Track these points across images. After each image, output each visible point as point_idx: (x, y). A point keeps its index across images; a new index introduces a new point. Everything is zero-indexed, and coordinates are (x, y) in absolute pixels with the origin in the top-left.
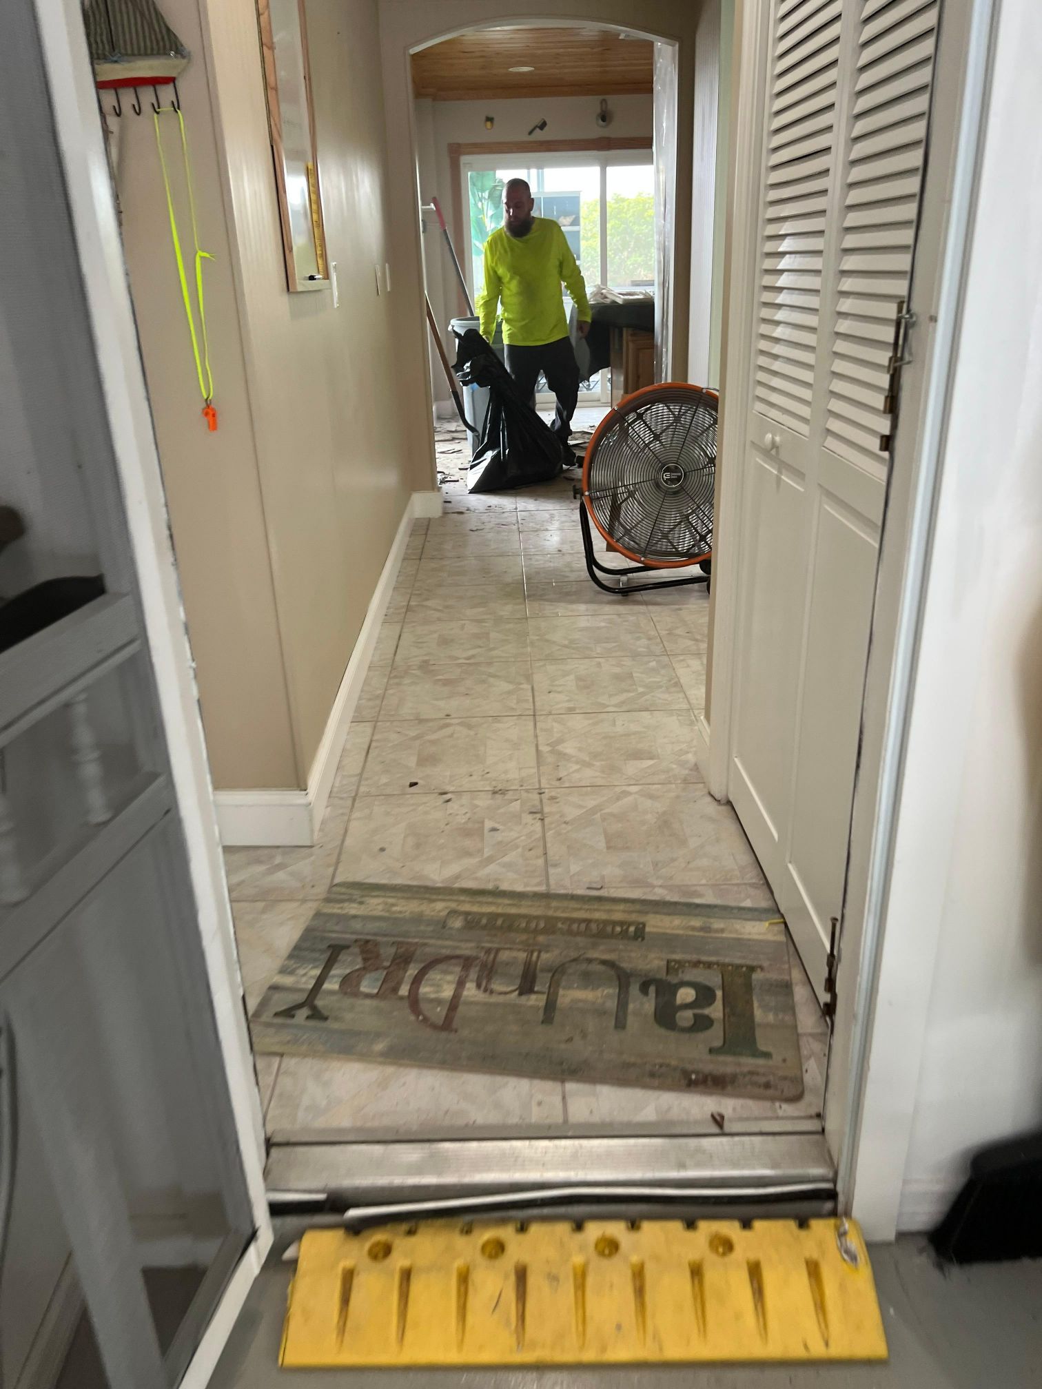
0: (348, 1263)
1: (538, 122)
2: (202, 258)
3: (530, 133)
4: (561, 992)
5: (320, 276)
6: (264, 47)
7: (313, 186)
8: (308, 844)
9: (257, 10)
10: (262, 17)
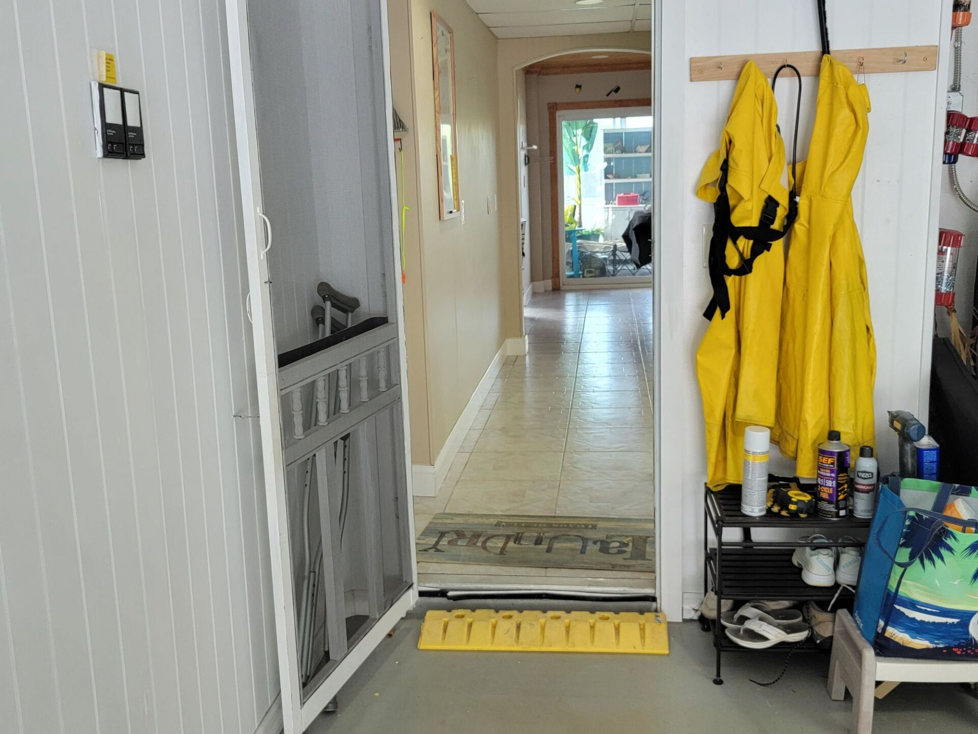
0: (446, 619)
1: (614, 87)
2: (406, 210)
3: (608, 95)
4: (555, 544)
5: (455, 211)
6: (437, 114)
7: (454, 165)
8: (434, 496)
9: (434, 97)
10: (436, 101)
